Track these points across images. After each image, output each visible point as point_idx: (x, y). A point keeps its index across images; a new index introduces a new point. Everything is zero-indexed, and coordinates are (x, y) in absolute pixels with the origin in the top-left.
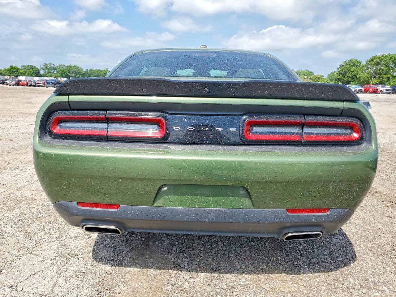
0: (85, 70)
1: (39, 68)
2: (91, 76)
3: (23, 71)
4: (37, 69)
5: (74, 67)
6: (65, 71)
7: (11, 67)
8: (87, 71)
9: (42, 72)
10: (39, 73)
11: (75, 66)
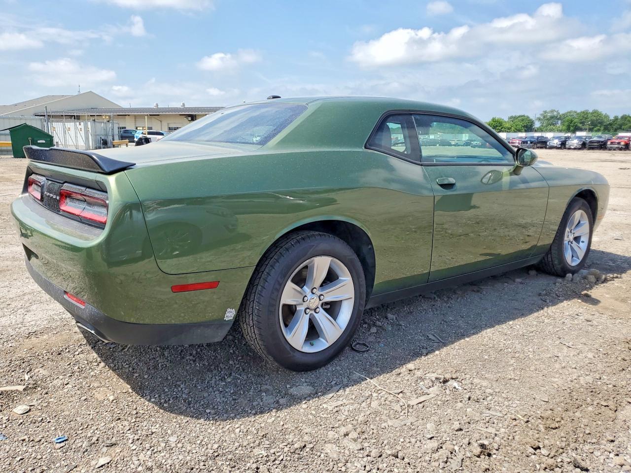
0: (612, 118)
1: (534, 119)
2: (623, 127)
3: (507, 125)
4: (531, 120)
5: (592, 113)
6: (576, 120)
7: (493, 120)
8: (616, 119)
9: (537, 125)
10: (531, 126)
11: (595, 112)
